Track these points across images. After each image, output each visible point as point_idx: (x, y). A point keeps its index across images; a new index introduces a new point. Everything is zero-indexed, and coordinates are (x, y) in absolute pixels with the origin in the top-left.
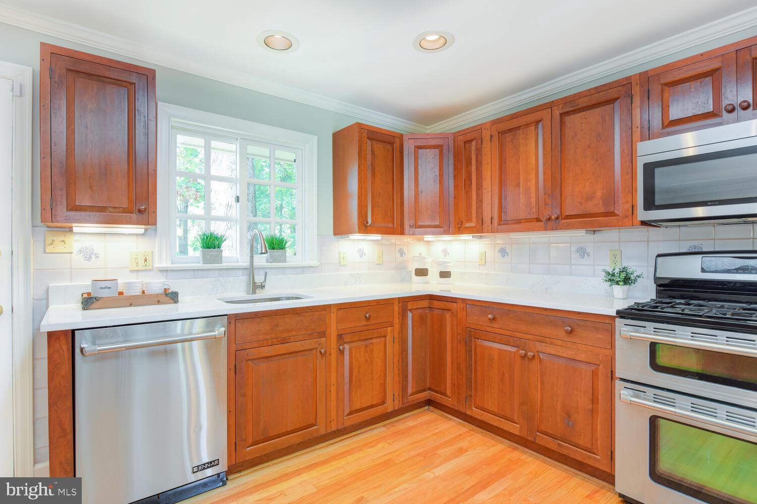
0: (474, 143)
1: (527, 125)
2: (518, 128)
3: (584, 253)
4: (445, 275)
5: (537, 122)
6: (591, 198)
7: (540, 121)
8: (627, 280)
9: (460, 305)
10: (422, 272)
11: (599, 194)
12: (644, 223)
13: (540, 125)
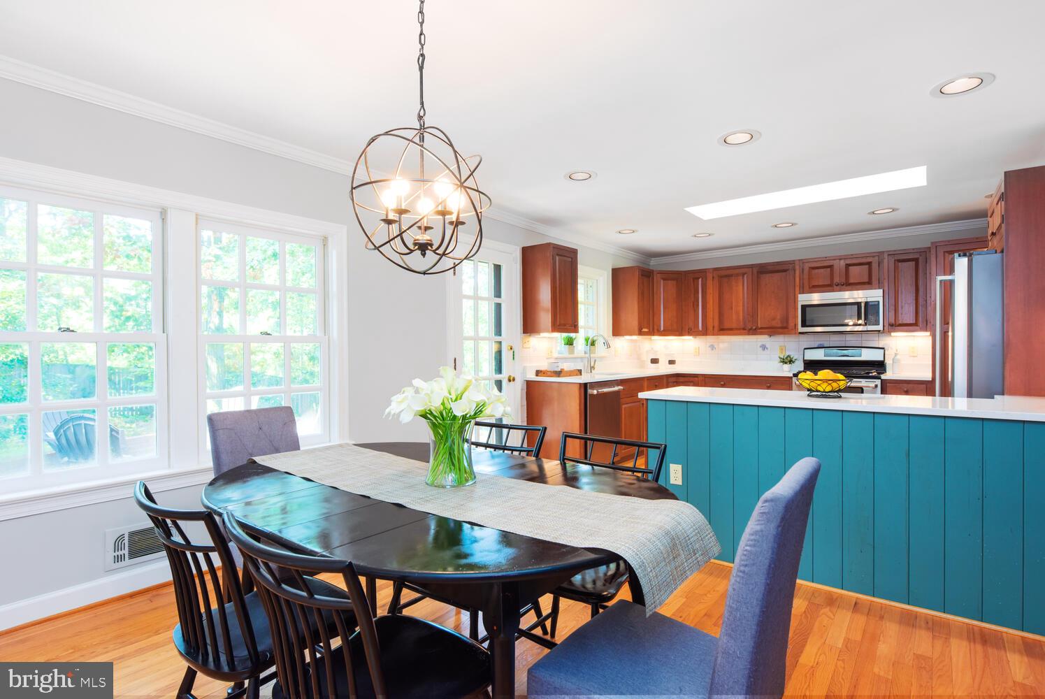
0: (700, 280)
1: (737, 275)
2: (731, 276)
3: (765, 348)
4: (672, 362)
5: (743, 274)
6: (774, 319)
7: (746, 273)
8: (791, 362)
9: (700, 378)
10: (655, 361)
11: (778, 317)
12: (800, 333)
13: (745, 276)
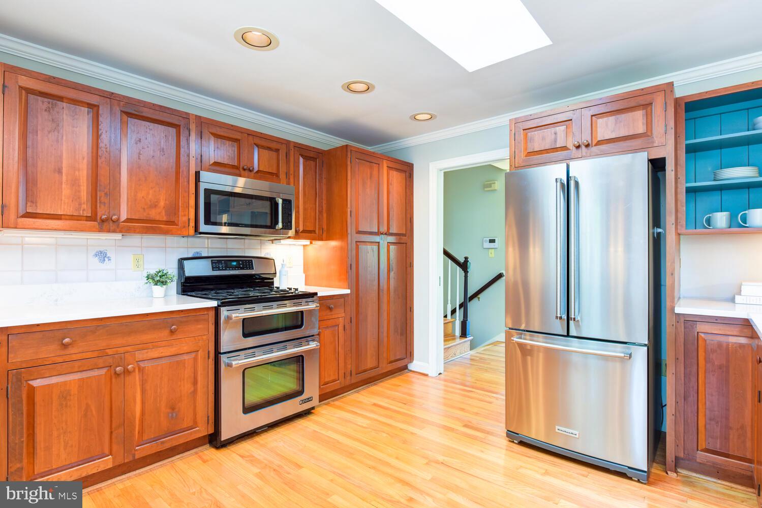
3: (104, 257)
6: (155, 206)
11: (162, 203)
